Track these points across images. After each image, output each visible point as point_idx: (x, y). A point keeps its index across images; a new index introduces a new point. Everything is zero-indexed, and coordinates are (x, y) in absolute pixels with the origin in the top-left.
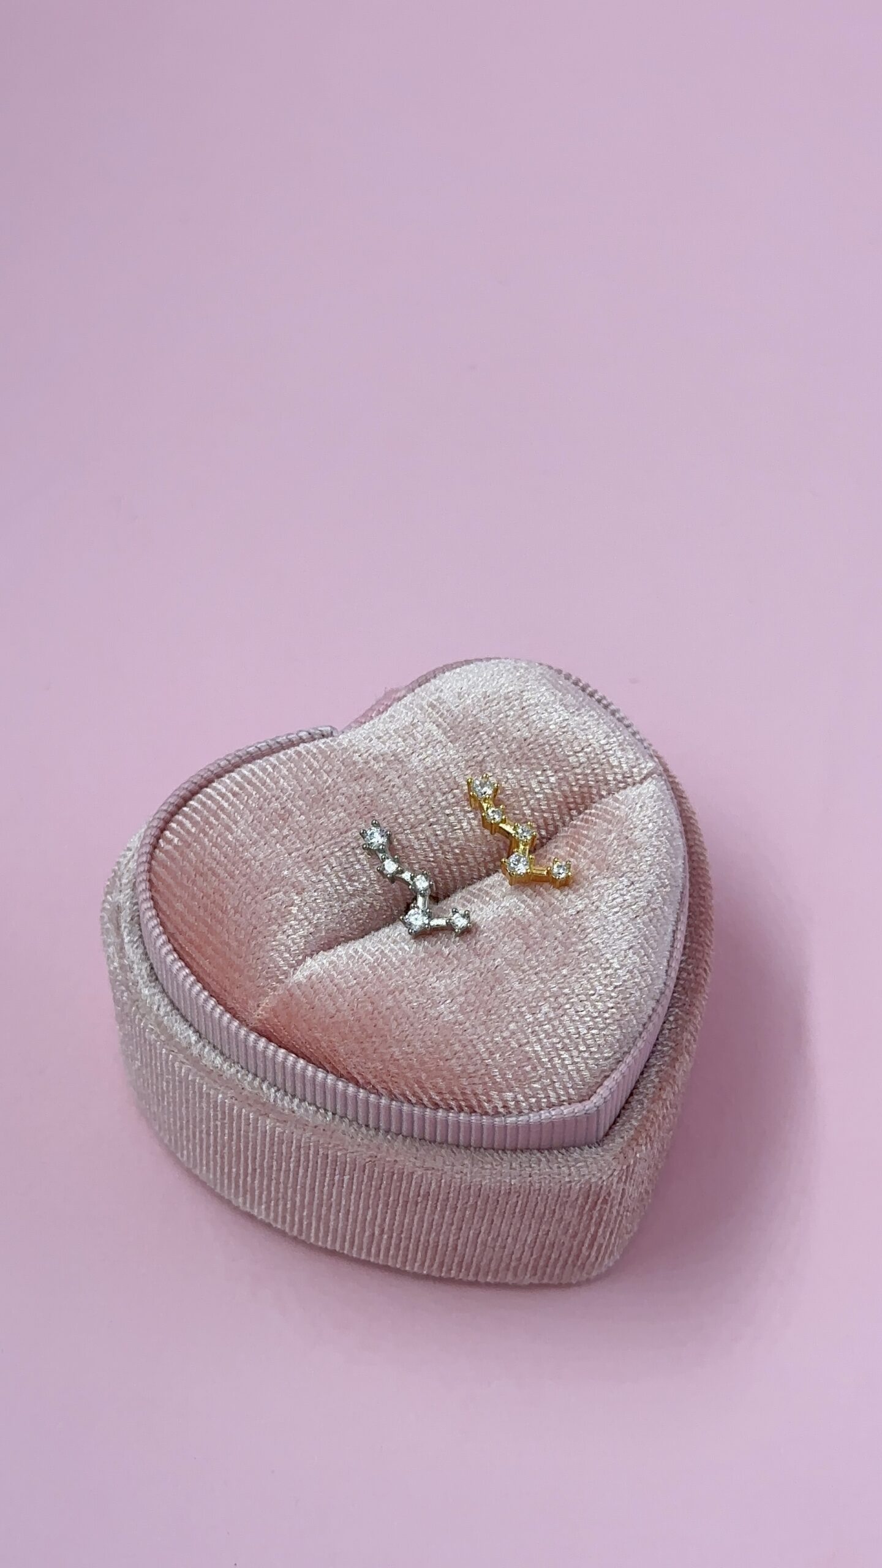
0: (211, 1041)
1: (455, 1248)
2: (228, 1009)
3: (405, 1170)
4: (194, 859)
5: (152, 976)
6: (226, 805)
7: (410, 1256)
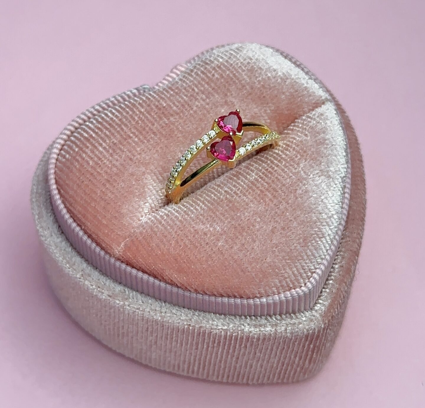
0: (95, 265)
1: (235, 368)
2: (102, 248)
3: (207, 331)
4: (78, 166)
5: (59, 232)
6: (94, 135)
7: (211, 373)
